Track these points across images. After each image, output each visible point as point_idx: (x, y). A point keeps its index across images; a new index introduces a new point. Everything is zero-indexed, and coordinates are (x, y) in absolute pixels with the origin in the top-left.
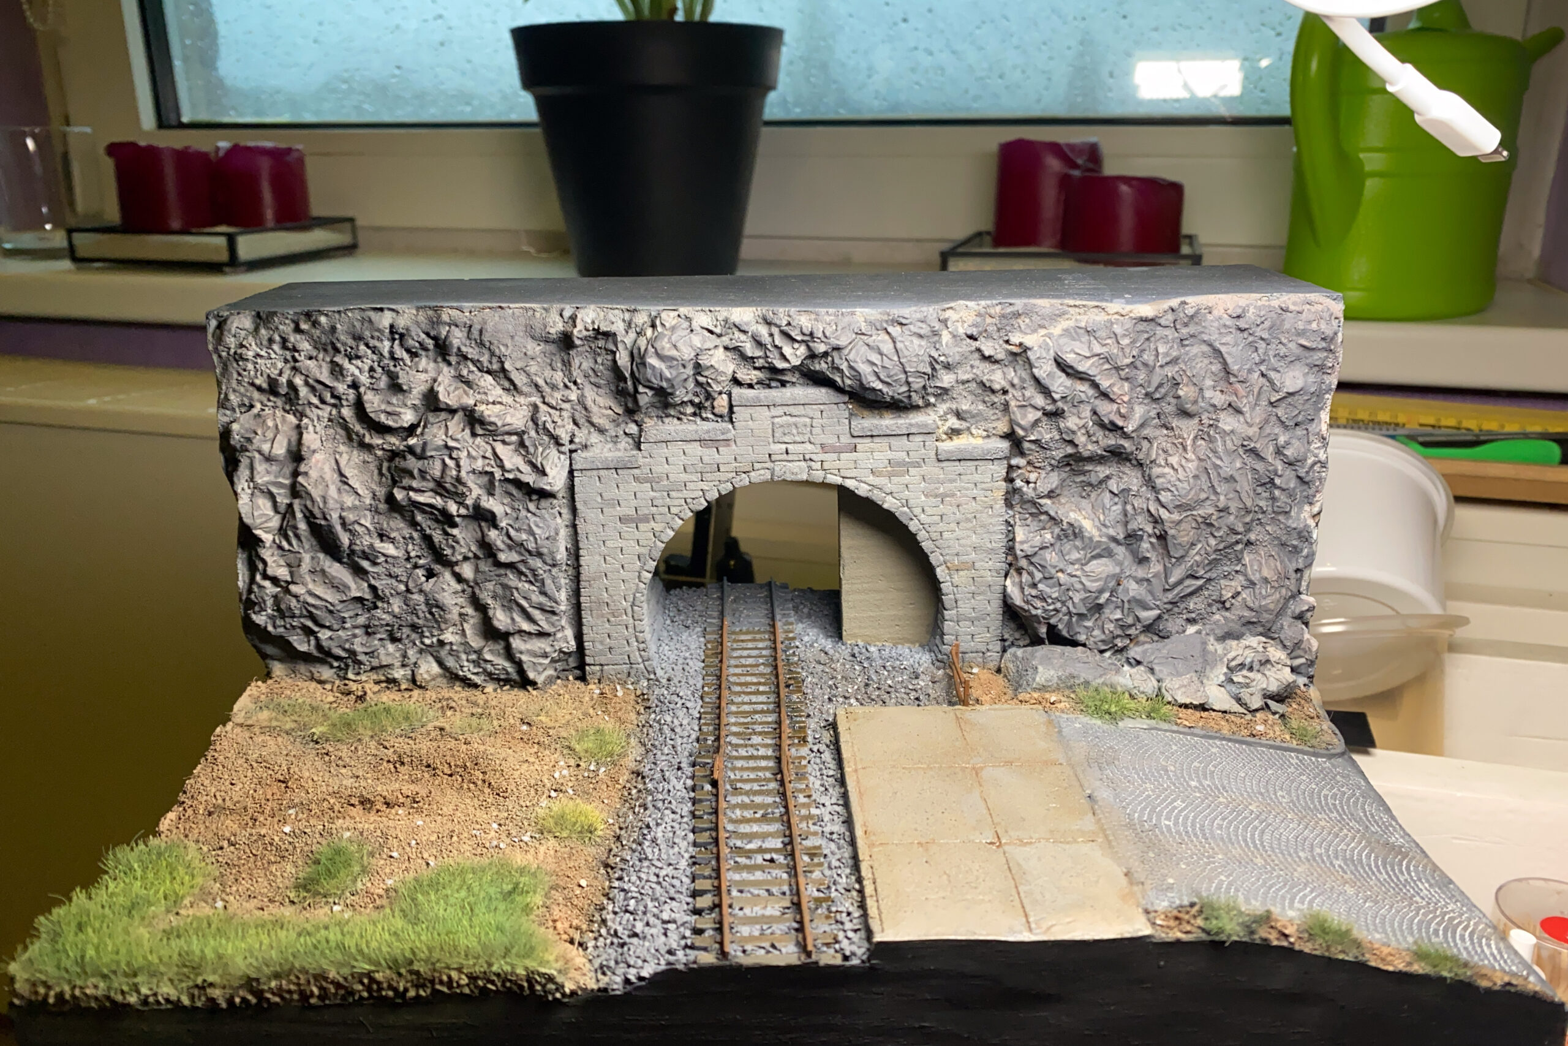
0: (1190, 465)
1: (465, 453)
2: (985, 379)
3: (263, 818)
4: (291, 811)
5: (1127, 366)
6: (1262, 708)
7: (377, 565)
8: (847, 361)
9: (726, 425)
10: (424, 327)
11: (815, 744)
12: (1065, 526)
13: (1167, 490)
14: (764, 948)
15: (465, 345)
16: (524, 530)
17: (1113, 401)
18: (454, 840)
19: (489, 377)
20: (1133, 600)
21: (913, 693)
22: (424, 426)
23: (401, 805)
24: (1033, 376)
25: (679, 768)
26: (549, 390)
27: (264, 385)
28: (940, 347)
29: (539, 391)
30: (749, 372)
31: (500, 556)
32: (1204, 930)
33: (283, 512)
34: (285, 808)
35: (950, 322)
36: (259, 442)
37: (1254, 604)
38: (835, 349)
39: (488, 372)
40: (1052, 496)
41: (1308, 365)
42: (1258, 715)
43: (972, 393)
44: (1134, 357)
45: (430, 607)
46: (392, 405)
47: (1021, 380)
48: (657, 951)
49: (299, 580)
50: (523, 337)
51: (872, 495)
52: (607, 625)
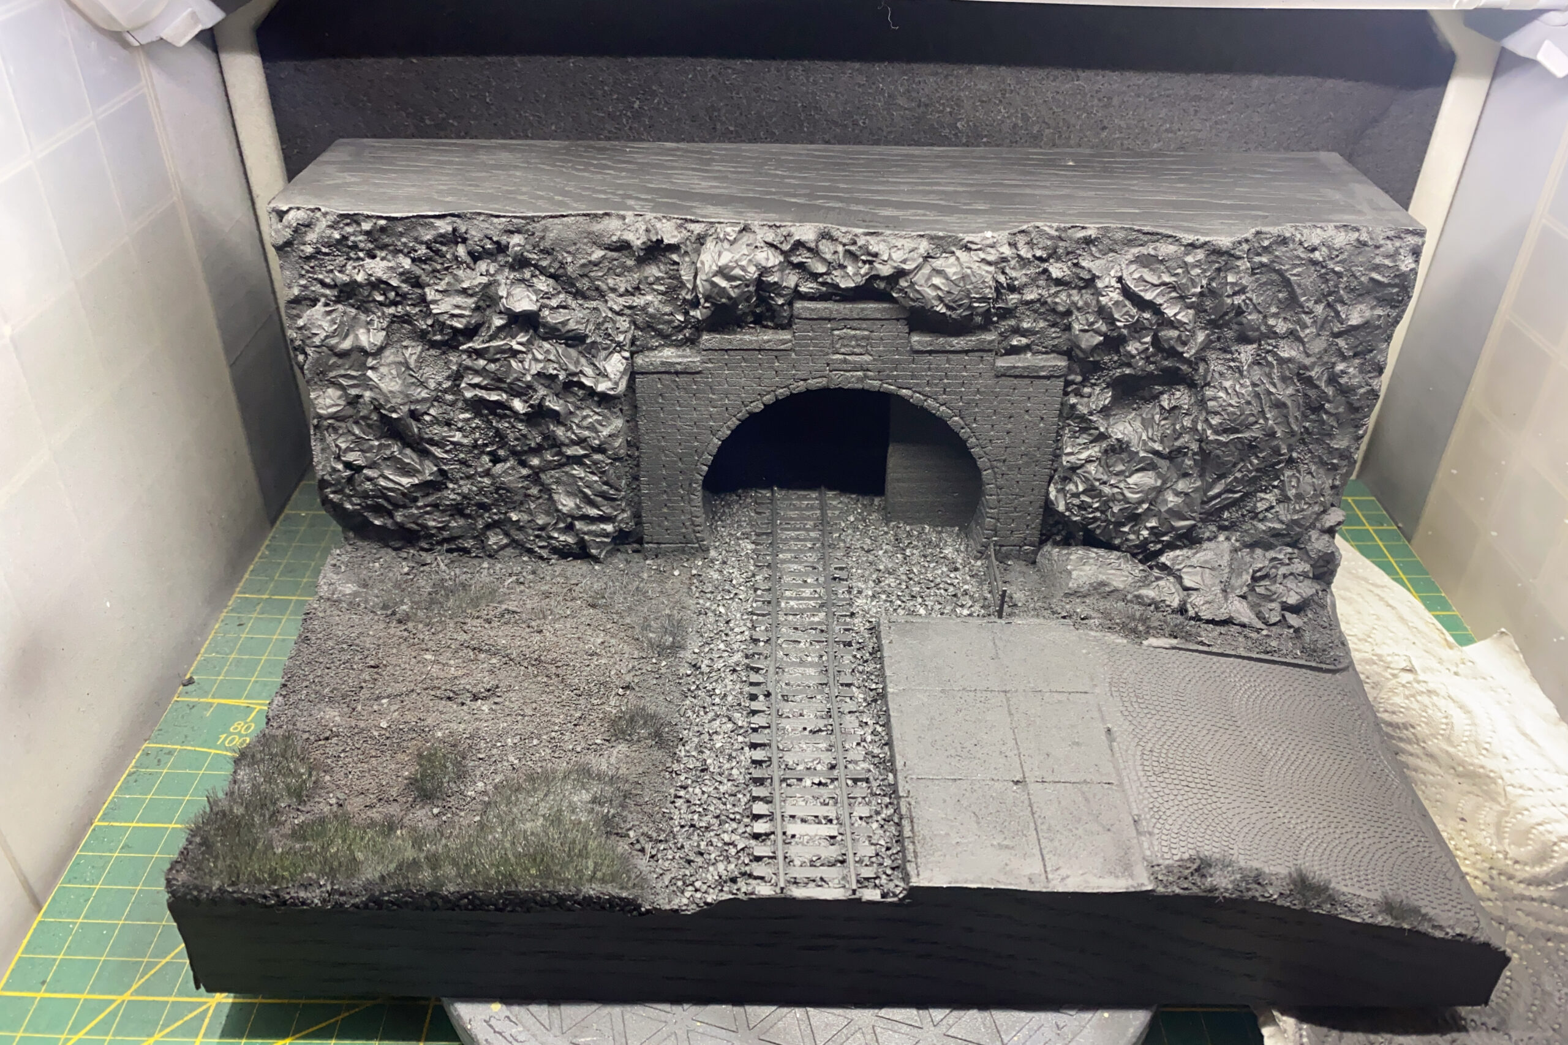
0: (1243, 390)
1: (530, 356)
2: (1049, 300)
3: (359, 708)
4: (385, 701)
5: (1193, 295)
6: (1280, 621)
7: (446, 452)
8: (912, 284)
9: (786, 335)
10: (488, 232)
11: (859, 649)
12: (1113, 441)
13: (1216, 413)
14: (814, 881)
15: (528, 251)
16: (587, 428)
17: (1176, 328)
18: (535, 742)
19: (551, 281)
20: (1170, 511)
21: (951, 589)
22: (489, 327)
23: (484, 698)
24: (1098, 301)
25: (734, 671)
26: (612, 295)
27: (328, 280)
28: (1007, 270)
29: (602, 295)
30: (811, 285)
31: (564, 449)
32: (1199, 887)
33: (354, 402)
34: (378, 698)
35: (1020, 245)
36: (327, 337)
37: (1286, 517)
38: (900, 273)
39: (551, 276)
40: (1105, 411)
41: (1376, 298)
42: (1273, 629)
43: (1035, 311)
44: (1202, 287)
45: (498, 489)
46: (458, 307)
47: (1086, 304)
48: (720, 877)
49: (372, 465)
50: (586, 244)
51: (926, 405)
52: (665, 510)
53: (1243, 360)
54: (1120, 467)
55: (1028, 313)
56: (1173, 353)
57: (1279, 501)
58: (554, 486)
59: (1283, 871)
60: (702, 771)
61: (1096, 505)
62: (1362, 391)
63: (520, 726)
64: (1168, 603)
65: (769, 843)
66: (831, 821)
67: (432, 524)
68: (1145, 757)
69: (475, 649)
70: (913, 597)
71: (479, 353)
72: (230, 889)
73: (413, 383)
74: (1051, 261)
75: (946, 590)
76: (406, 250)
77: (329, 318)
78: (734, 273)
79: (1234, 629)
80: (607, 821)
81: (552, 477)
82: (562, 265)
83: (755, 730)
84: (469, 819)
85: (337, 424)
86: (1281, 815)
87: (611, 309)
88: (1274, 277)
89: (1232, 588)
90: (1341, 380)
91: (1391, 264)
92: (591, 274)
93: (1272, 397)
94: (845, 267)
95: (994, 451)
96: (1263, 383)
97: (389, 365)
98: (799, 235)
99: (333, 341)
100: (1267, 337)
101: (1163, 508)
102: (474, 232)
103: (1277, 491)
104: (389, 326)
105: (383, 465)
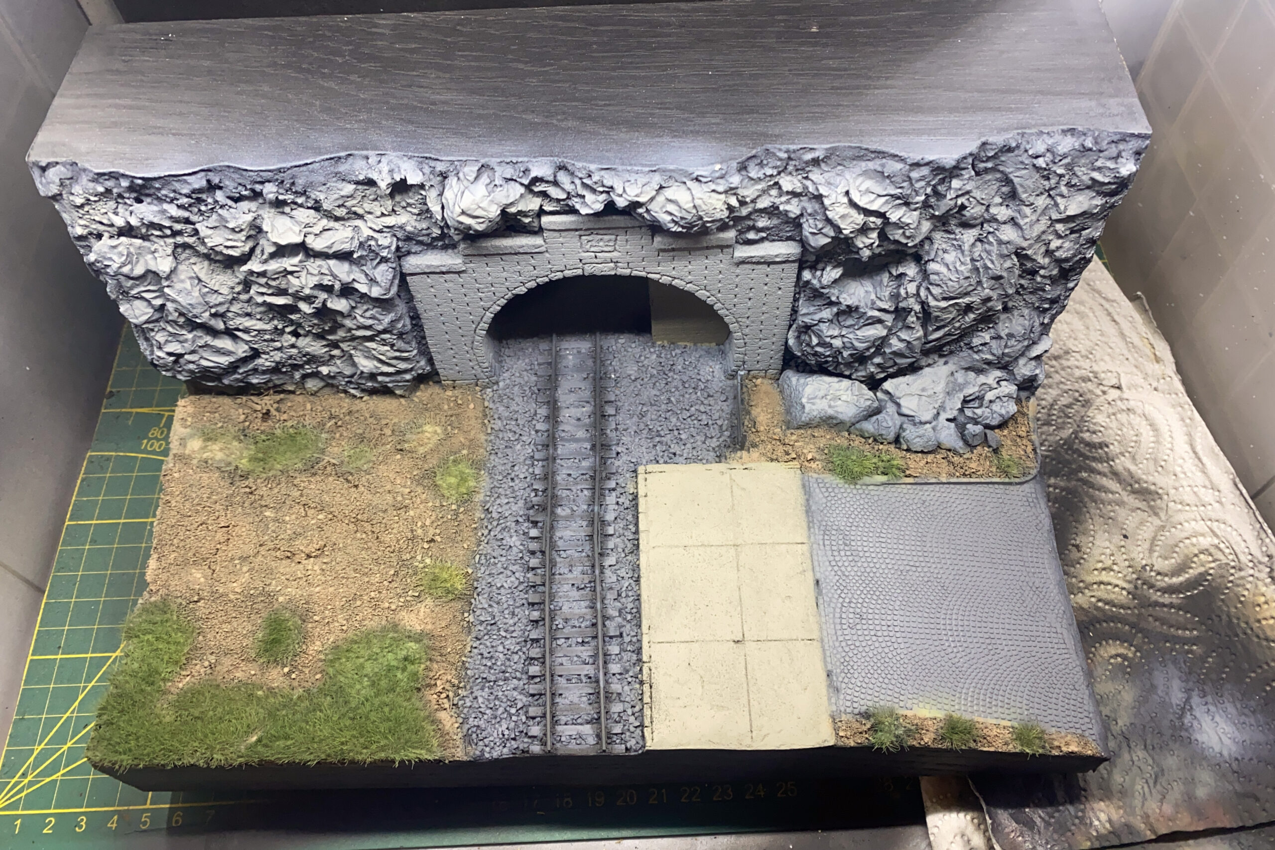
0: (962, 268)
1: (305, 273)
2: (781, 207)
5: (918, 201)
6: (981, 443)
7: (254, 336)
8: (648, 212)
9: (538, 240)
10: (240, 181)
11: (621, 495)
12: (843, 308)
13: (938, 285)
14: (574, 739)
15: (282, 195)
16: (370, 318)
17: (901, 228)
19: (312, 211)
20: (894, 353)
22: (262, 253)
23: (316, 557)
24: (825, 213)
25: (518, 521)
26: (369, 216)
27: (106, 222)
28: (738, 193)
29: (360, 218)
30: (554, 205)
33: (160, 310)
34: (232, 559)
36: (120, 267)
37: (998, 350)
38: (636, 204)
39: (309, 208)
40: (836, 284)
41: (1095, 192)
43: (768, 215)
44: (926, 195)
45: (305, 355)
46: (230, 240)
47: (816, 210)
49: (193, 352)
50: (336, 182)
51: (673, 283)
52: (454, 360)
53: (965, 240)
54: (850, 322)
55: (762, 216)
56: (898, 243)
57: (992, 338)
58: (352, 352)
59: (940, 715)
60: (492, 625)
61: (828, 353)
64: (885, 436)
65: (540, 702)
66: (589, 679)
67: (255, 381)
68: (844, 609)
69: (305, 504)
71: (259, 274)
73: (208, 292)
74: (781, 176)
76: (168, 200)
77: (116, 251)
78: (475, 214)
79: (940, 454)
81: (349, 346)
82: (316, 201)
85: (151, 326)
87: (371, 228)
88: (998, 175)
89: (944, 411)
90: (1057, 254)
91: (1112, 166)
92: (346, 204)
93: (990, 271)
94: (583, 197)
95: (739, 311)
96: (982, 258)
97: (182, 281)
98: (536, 171)
99: (126, 270)
100: (989, 221)
101: (888, 351)
102: (227, 183)
103: (992, 331)
104: (173, 252)
105: (201, 350)
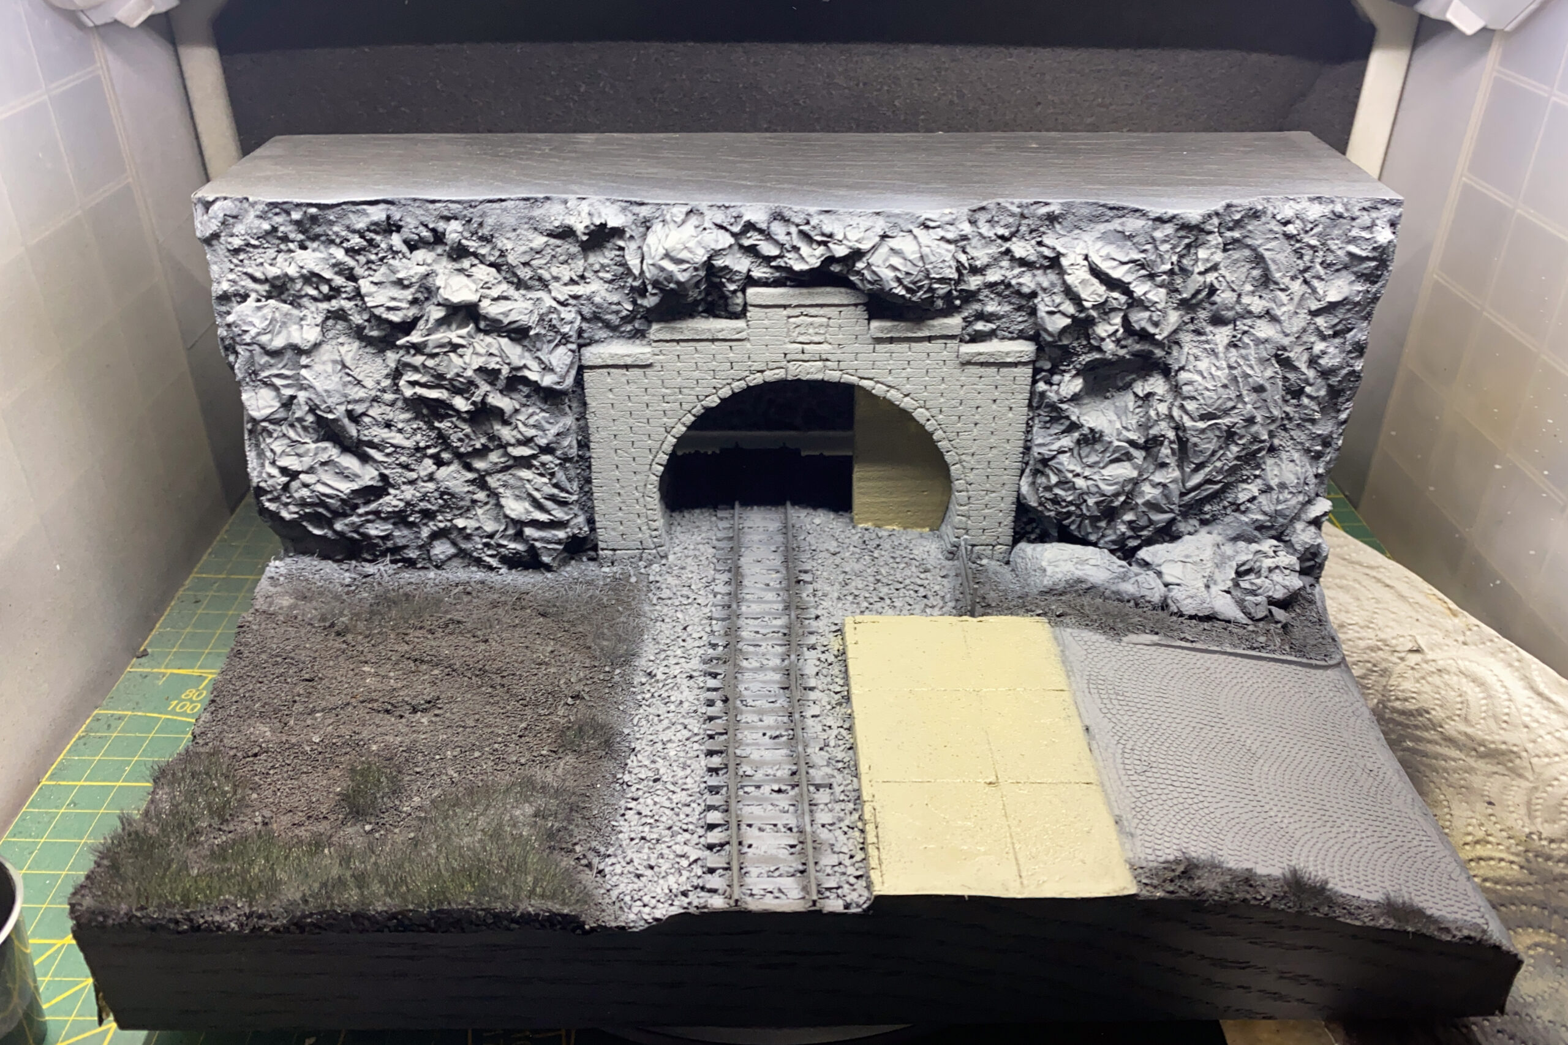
0: (1219, 373)
1: (471, 350)
2: (1013, 282)
3: (292, 723)
4: (318, 715)
5: (1165, 273)
6: (1266, 617)
7: (388, 455)
8: (869, 265)
9: (740, 324)
10: (423, 219)
11: (823, 652)
12: (1086, 431)
13: (1193, 398)
14: (771, 892)
15: (466, 239)
16: (534, 426)
17: (1147, 308)
18: (477, 754)
19: (493, 270)
20: (1148, 504)
21: (921, 589)
22: (427, 321)
23: (424, 711)
24: (1064, 282)
25: (691, 677)
26: (556, 284)
27: (259, 275)
28: (968, 249)
29: (545, 285)
30: (765, 270)
31: (510, 449)
32: (1186, 890)
33: (288, 403)
34: (313, 711)
35: (981, 223)
36: (259, 334)
37: (1269, 508)
38: (857, 254)
39: (491, 265)
40: (1075, 398)
41: (1355, 273)
42: (1261, 624)
43: (999, 294)
44: (1172, 264)
45: (442, 494)
46: (394, 299)
47: (1053, 285)
48: (671, 891)
49: (311, 470)
50: (527, 230)
51: (888, 395)
52: (620, 514)
53: (1218, 341)
54: (1093, 459)
55: (993, 296)
56: (1144, 336)
57: (1262, 492)
58: (501, 490)
59: (1276, 872)
60: (655, 781)
61: (1069, 499)
62: (1345, 371)
63: (460, 738)
64: (1148, 598)
65: (723, 853)
66: (790, 829)
67: (373, 532)
68: (1126, 755)
69: (416, 660)
70: (882, 599)
71: (418, 349)
72: (139, 914)
73: (349, 382)
74: (1014, 239)
75: (916, 592)
76: (338, 241)
77: (260, 314)
78: (681, 256)
79: (1217, 624)
80: (551, 835)
81: (499, 480)
82: (503, 254)
83: (711, 737)
84: (400, 836)
85: (271, 427)
86: (1272, 813)
87: (555, 299)
88: (1247, 252)
89: (1215, 583)
90: (1321, 361)
91: (1368, 236)
92: (533, 262)
93: (1250, 380)
94: (799, 249)
95: (964, 442)
96: (1240, 365)
97: (324, 363)
98: (749, 216)
99: (264, 339)
100: (1243, 317)
101: (1140, 501)
102: (409, 220)
103: (1259, 481)
104: (324, 322)
105: (320, 470)
